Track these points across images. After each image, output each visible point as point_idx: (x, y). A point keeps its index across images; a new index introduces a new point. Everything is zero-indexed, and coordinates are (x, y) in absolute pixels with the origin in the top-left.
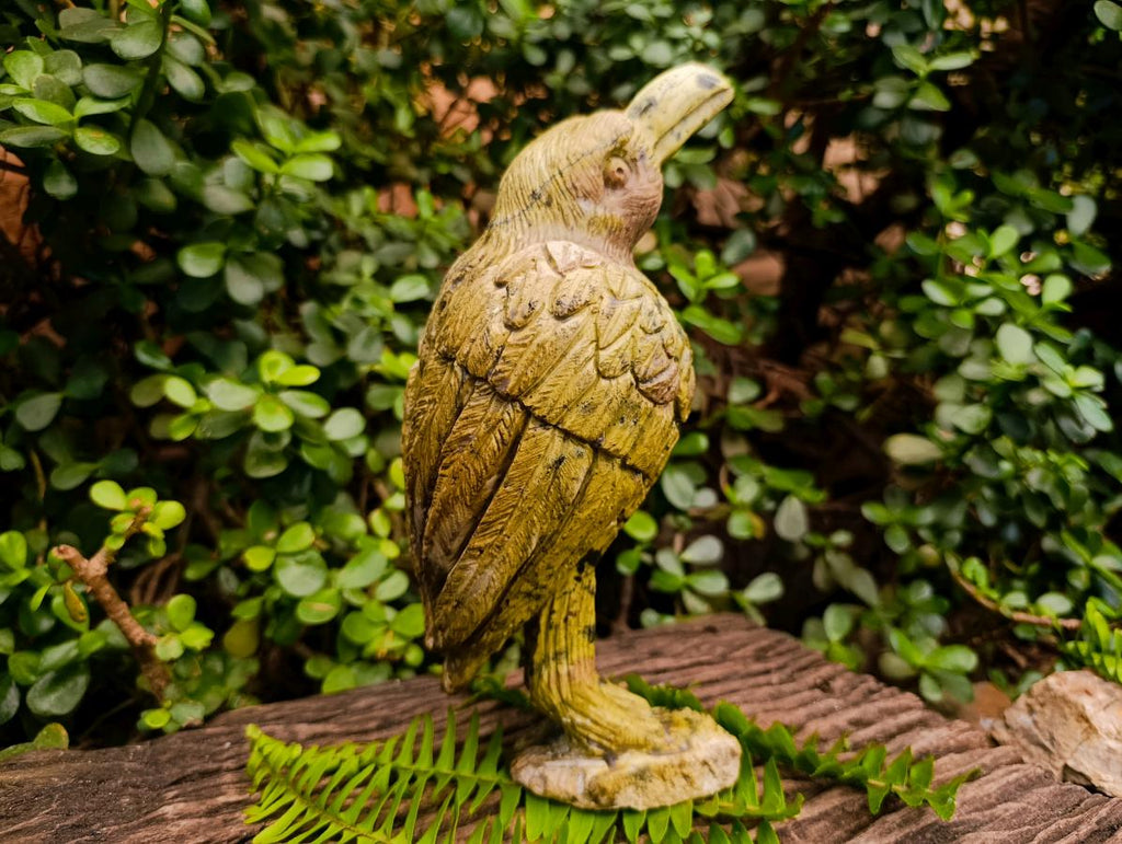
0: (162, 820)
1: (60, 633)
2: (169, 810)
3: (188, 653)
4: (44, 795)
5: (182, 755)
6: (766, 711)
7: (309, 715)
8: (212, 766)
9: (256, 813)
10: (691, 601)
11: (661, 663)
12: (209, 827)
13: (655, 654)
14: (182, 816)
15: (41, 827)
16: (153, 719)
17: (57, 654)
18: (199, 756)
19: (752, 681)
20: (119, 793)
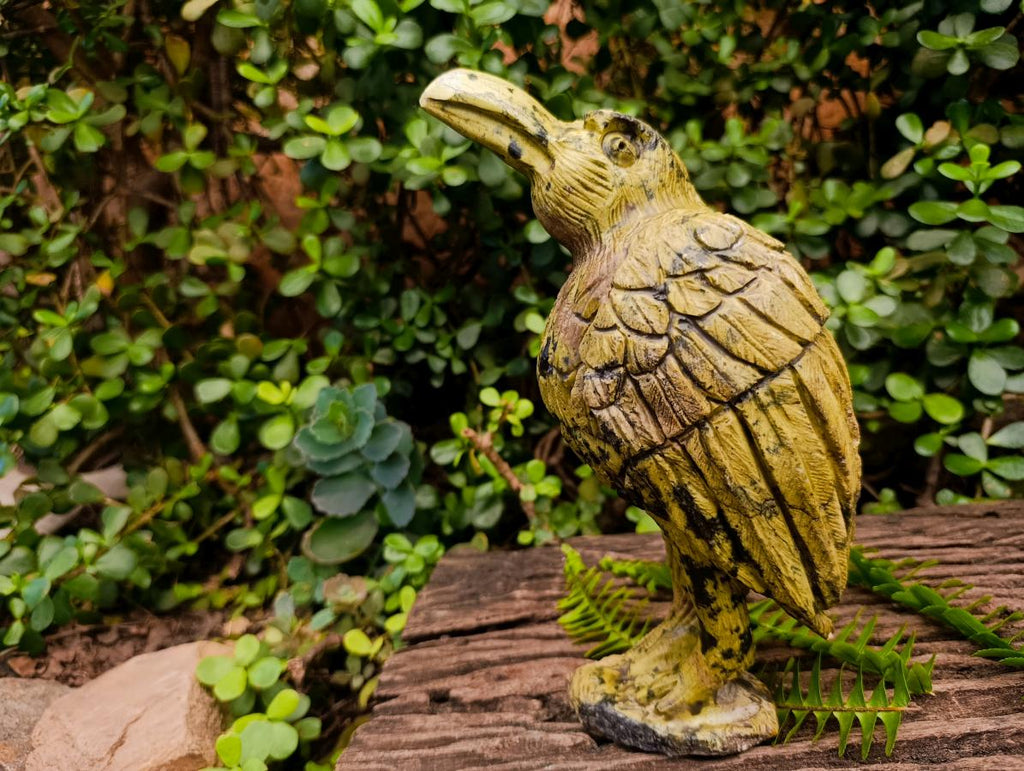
0: (513, 599)
1: (486, 478)
2: (518, 593)
3: (540, 498)
4: (461, 574)
5: (537, 562)
6: (998, 596)
7: (619, 547)
8: (551, 571)
9: (564, 603)
10: (990, 484)
11: (918, 540)
12: (537, 608)
13: (917, 532)
14: (524, 598)
15: (455, 592)
16: (524, 538)
17: (485, 490)
18: (546, 564)
19: (1002, 567)
20: (498, 579)
